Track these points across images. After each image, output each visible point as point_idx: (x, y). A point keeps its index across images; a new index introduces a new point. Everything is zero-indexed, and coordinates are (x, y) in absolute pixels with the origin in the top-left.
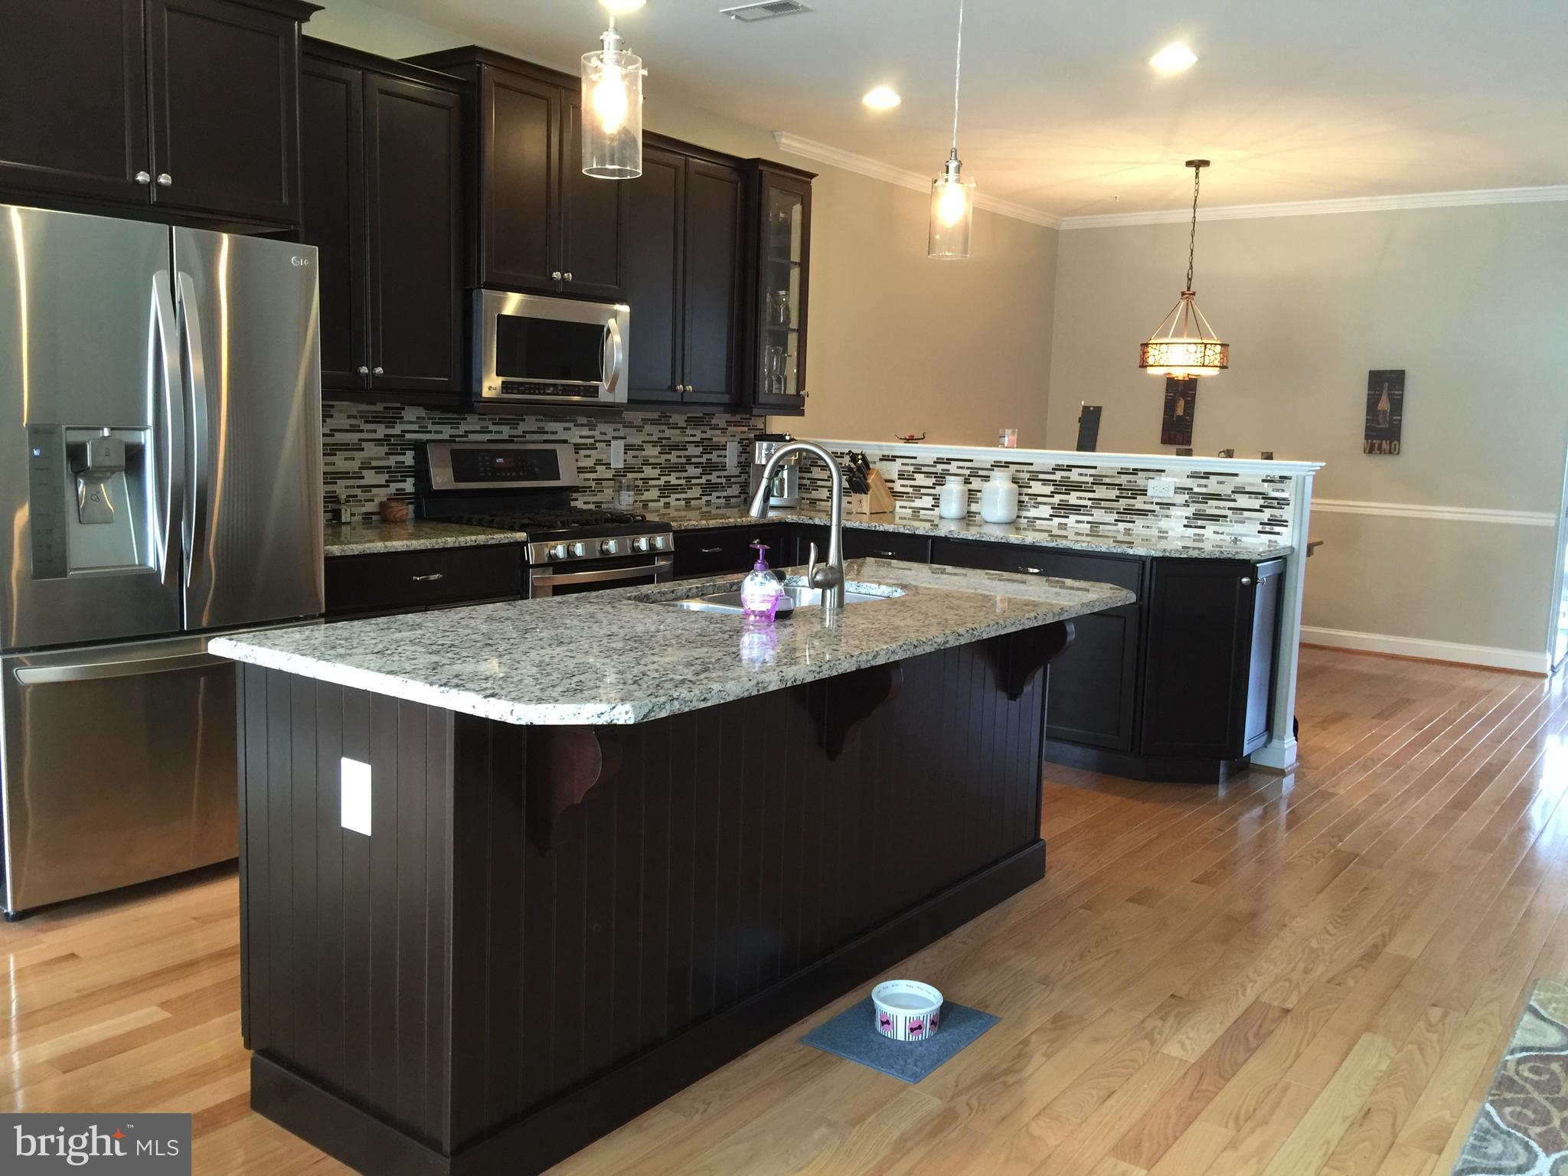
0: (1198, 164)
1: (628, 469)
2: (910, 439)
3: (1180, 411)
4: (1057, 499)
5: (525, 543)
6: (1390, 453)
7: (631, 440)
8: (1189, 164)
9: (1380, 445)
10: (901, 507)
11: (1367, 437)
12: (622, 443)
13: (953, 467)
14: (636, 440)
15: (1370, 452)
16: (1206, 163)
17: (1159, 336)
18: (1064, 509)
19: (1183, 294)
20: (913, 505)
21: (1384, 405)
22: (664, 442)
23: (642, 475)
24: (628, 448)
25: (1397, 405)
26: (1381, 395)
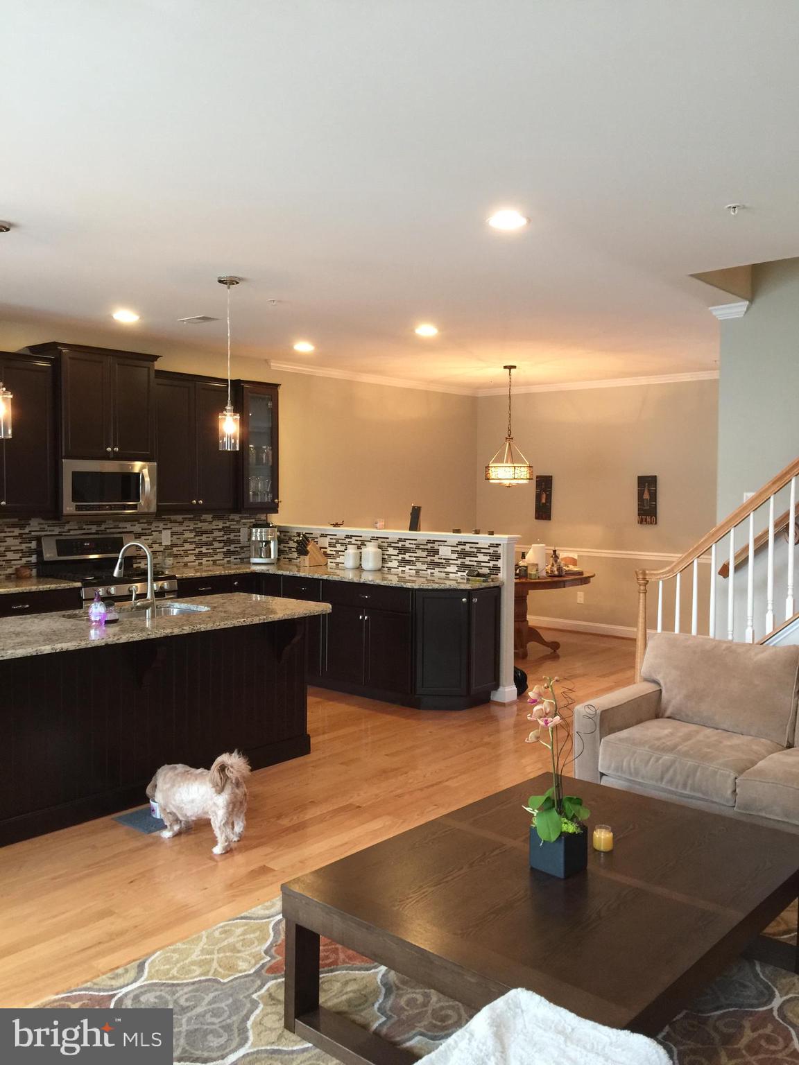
0: (510, 367)
1: (173, 545)
2: (336, 525)
3: (544, 501)
4: (400, 557)
5: (80, 589)
6: (651, 523)
7: (175, 529)
8: (505, 367)
9: (646, 520)
10: (331, 562)
11: (639, 515)
12: (169, 532)
13: (353, 540)
14: (180, 529)
15: (641, 523)
16: (514, 367)
17: (496, 461)
18: (403, 562)
19: (507, 439)
20: (336, 561)
21: (646, 496)
22: (197, 530)
23: (183, 548)
24: (173, 534)
25: (654, 496)
26: (644, 490)
